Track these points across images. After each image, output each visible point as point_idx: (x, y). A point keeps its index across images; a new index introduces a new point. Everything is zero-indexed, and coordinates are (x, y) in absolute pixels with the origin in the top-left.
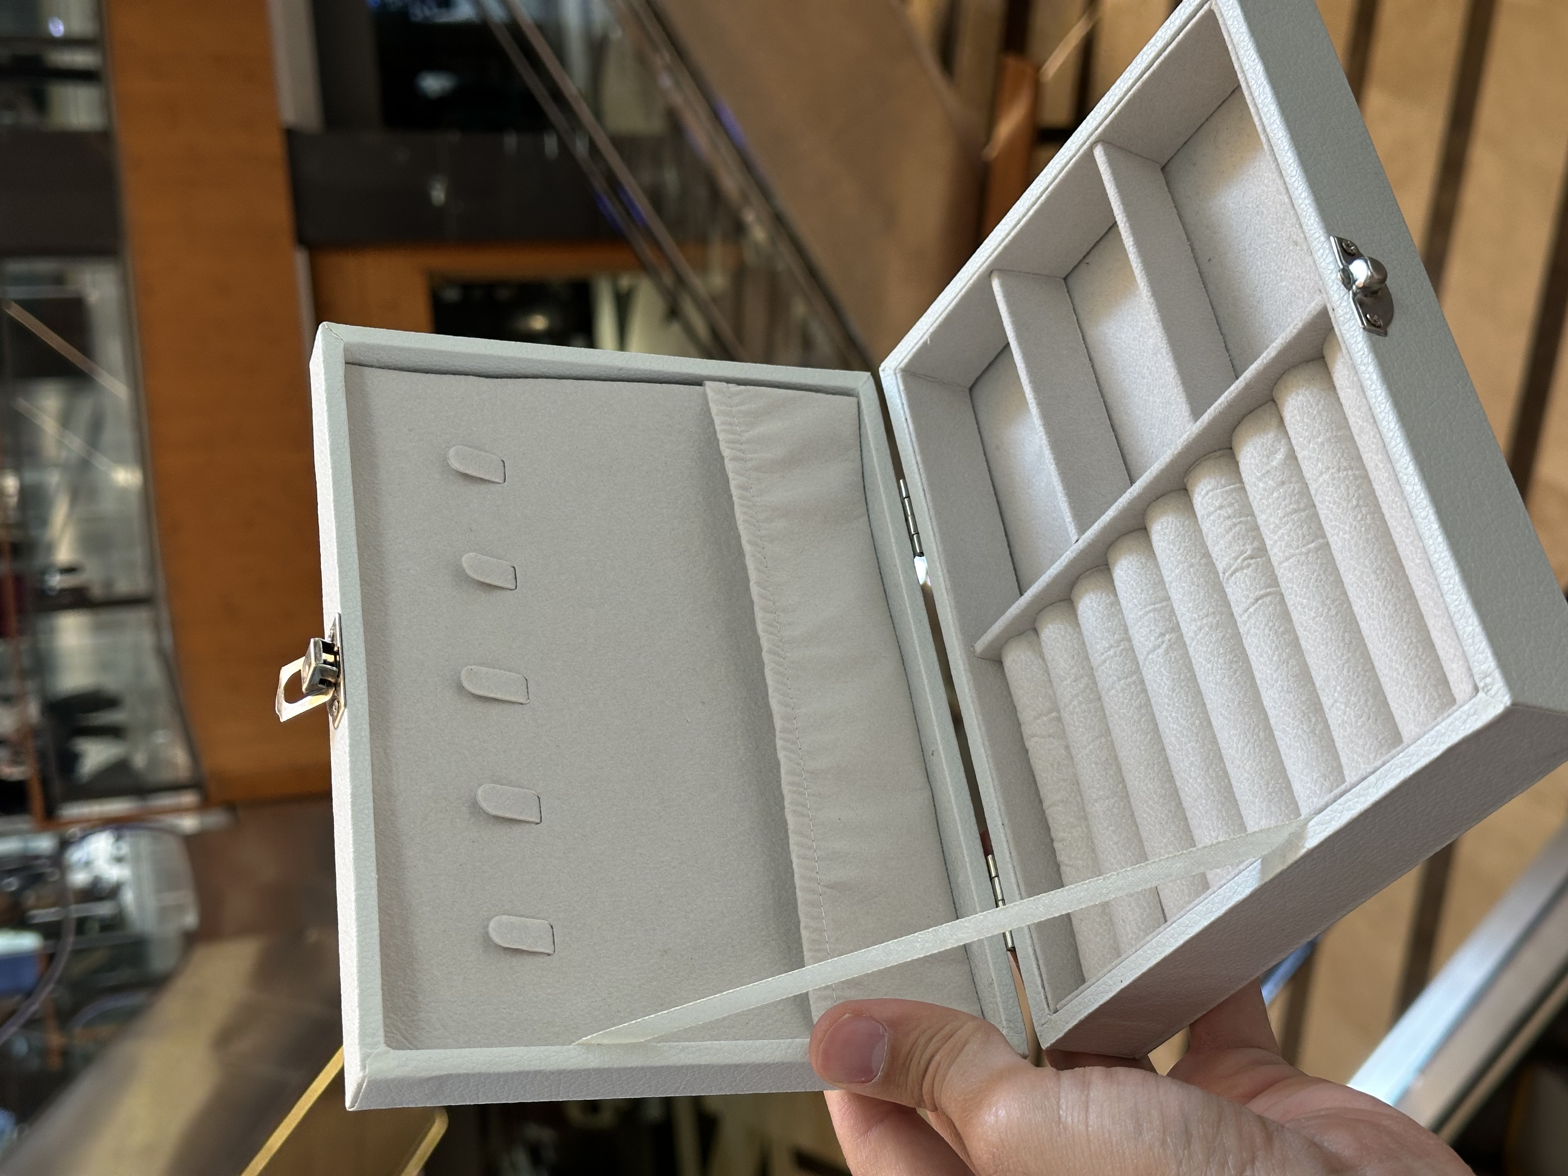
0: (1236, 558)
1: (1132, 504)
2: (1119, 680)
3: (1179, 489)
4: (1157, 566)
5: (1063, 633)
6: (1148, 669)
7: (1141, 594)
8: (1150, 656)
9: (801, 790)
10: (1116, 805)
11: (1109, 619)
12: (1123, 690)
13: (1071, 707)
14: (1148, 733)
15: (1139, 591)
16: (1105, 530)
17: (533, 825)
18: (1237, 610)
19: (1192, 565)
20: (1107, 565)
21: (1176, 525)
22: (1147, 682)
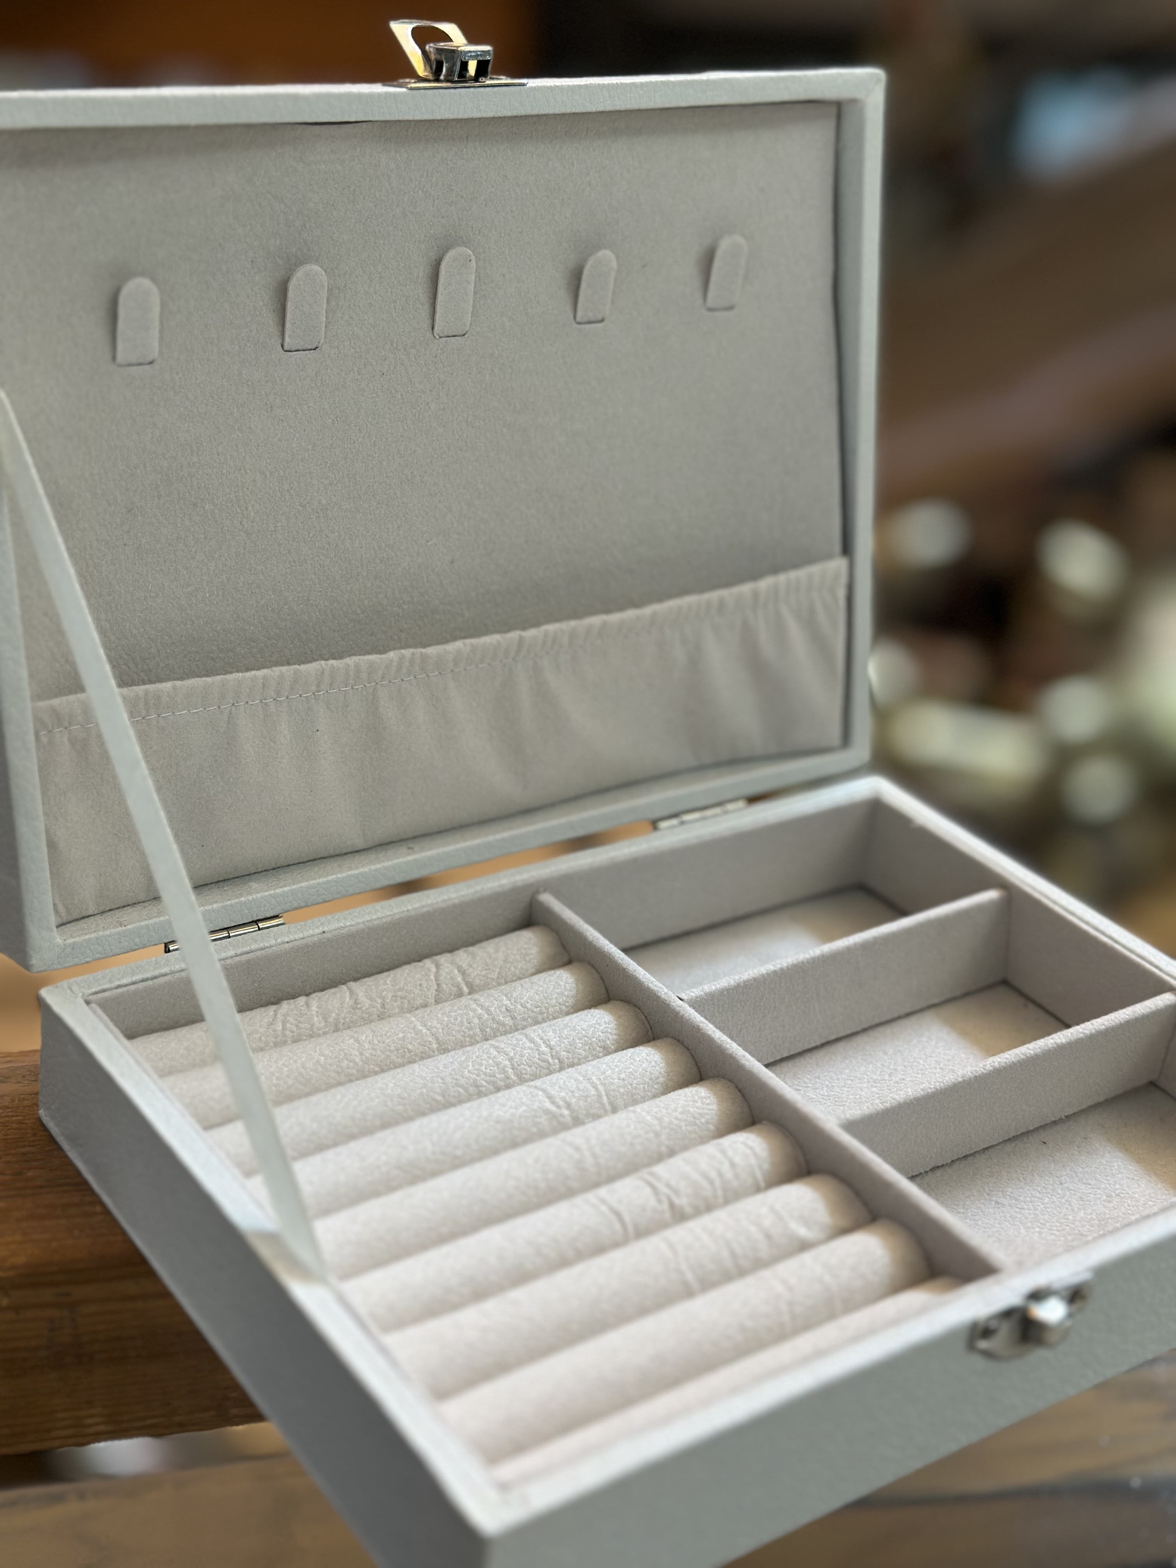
0: (668, 1186)
1: (731, 1059)
2: (511, 1059)
3: (753, 1117)
4: (655, 1096)
5: (566, 993)
6: (524, 1091)
7: (619, 1079)
8: (540, 1093)
9: (351, 682)
10: (352, 1064)
11: (586, 1045)
12: (498, 1064)
13: (474, 1006)
14: (444, 1096)
15: (623, 1076)
16: (696, 1030)
17: (279, 341)
18: (603, 1192)
19: (657, 1135)
20: (654, 1039)
21: (707, 1114)
22: (507, 1092)
